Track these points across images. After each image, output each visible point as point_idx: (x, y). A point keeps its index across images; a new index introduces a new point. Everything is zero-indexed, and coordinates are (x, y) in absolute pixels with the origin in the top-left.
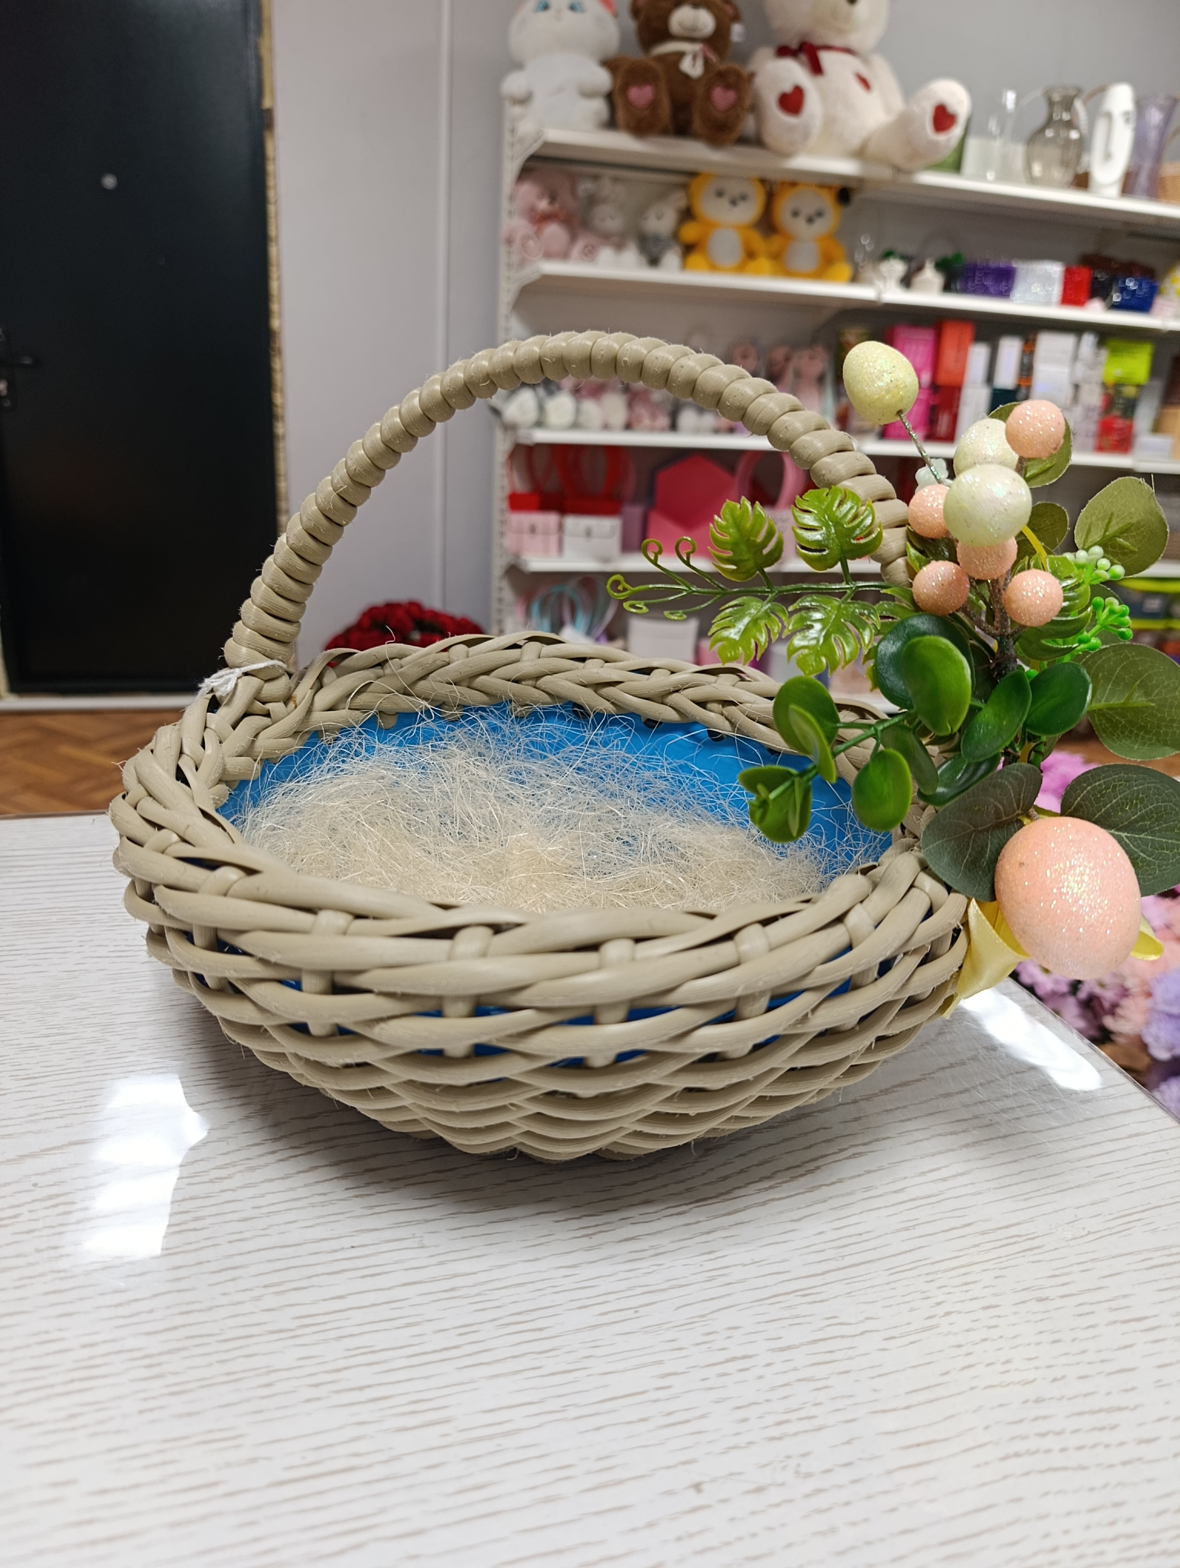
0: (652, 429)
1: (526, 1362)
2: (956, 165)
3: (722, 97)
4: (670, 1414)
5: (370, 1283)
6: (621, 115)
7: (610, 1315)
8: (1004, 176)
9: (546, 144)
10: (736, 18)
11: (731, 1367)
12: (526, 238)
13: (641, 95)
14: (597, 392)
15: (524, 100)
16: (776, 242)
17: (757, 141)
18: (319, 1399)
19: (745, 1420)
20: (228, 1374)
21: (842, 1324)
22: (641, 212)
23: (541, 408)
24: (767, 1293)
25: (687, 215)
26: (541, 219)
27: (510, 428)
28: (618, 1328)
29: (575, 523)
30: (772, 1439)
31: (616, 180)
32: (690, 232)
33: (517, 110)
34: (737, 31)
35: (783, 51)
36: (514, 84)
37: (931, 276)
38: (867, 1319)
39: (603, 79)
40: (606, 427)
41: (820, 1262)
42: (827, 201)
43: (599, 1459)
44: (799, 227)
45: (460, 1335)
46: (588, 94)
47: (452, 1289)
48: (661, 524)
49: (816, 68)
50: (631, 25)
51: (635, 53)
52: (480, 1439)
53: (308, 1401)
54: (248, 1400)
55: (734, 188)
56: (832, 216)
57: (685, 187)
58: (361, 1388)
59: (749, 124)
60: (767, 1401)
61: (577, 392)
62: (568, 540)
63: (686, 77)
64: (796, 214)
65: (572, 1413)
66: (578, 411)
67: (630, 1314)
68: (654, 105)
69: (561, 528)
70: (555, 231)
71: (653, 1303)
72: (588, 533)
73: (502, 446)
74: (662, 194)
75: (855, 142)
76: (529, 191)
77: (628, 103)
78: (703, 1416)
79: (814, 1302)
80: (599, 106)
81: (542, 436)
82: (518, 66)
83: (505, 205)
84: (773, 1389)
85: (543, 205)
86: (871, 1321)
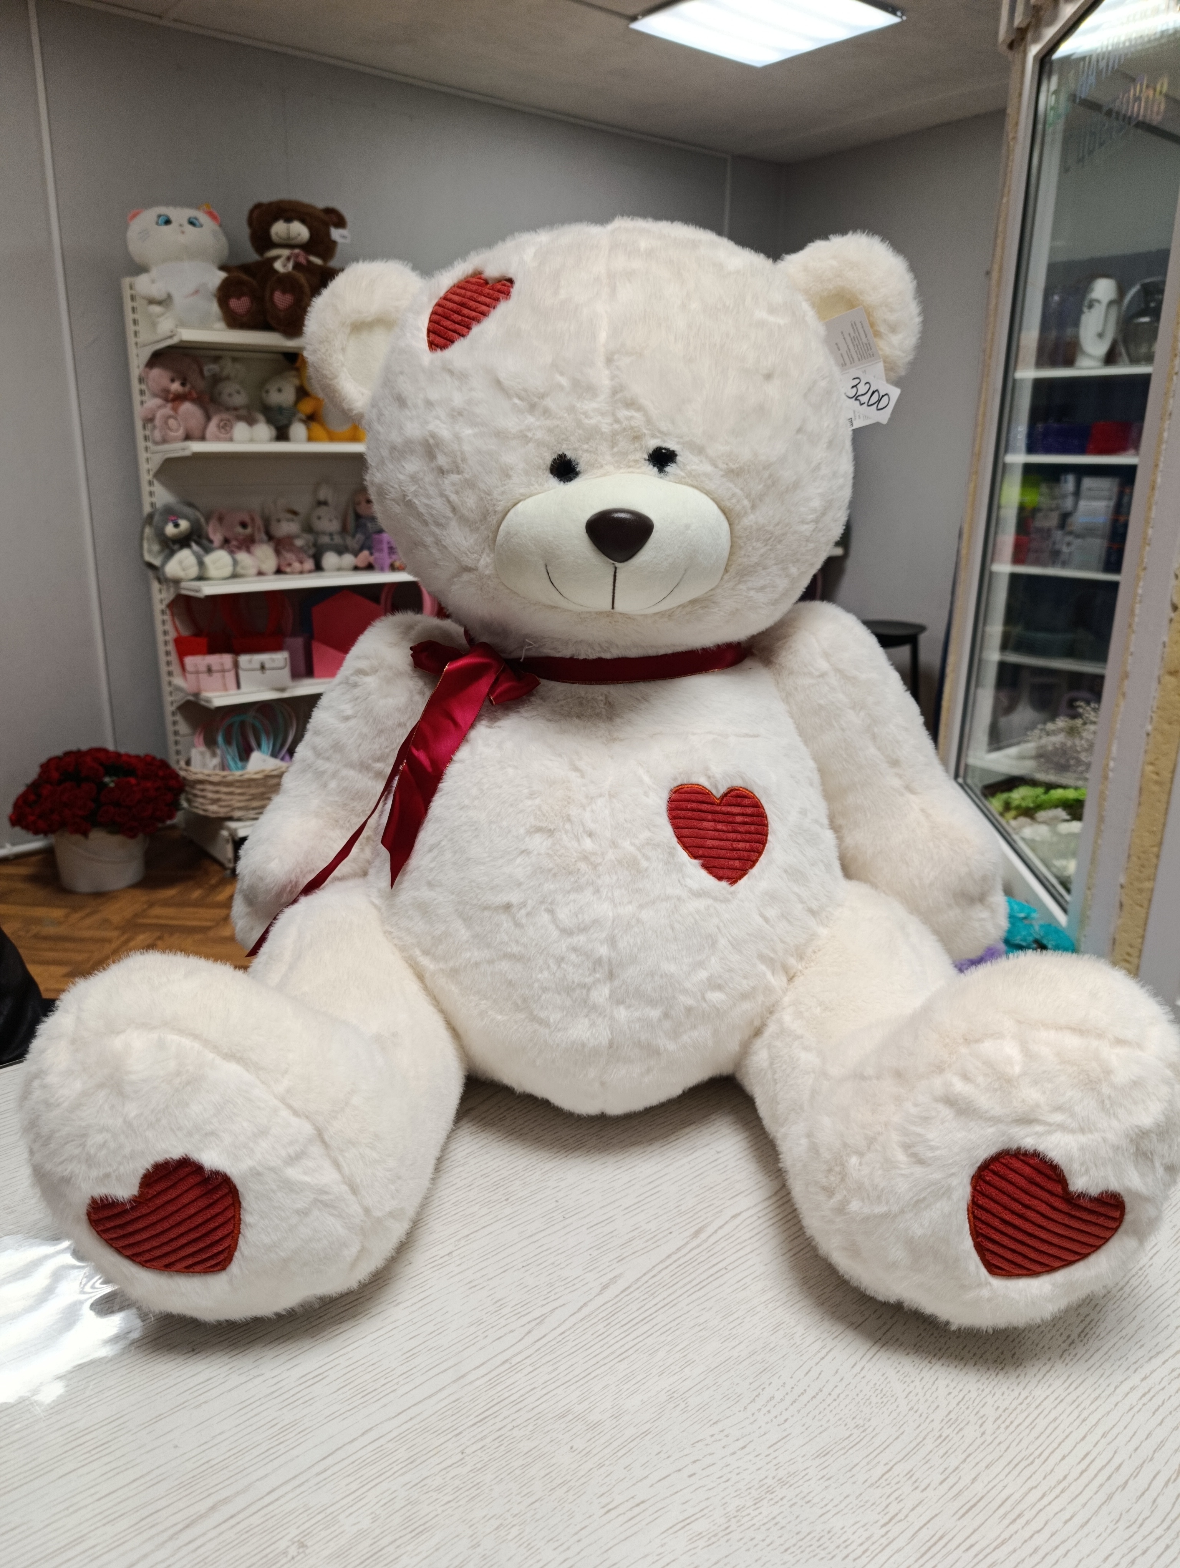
0: (301, 574)
12: (166, 416)
15: (164, 302)
22: (262, 385)
23: (201, 564)
25: (302, 393)
26: (175, 399)
29: (248, 661)
31: (236, 360)
32: (307, 405)
40: (260, 575)
48: (322, 652)
62: (244, 675)
69: (236, 666)
70: (187, 407)
72: (263, 667)
73: (161, 597)
76: (160, 375)
85: (176, 387)
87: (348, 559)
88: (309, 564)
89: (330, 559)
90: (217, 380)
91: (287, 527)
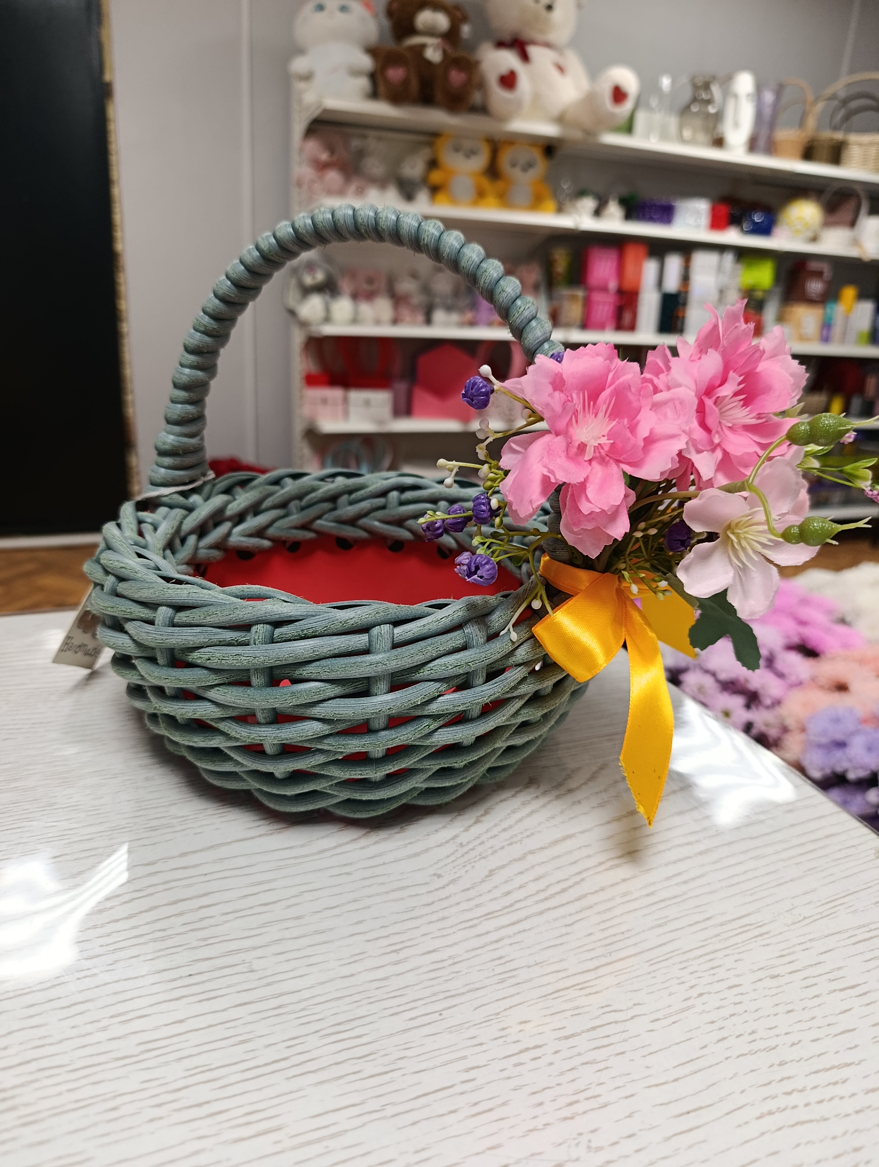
0: (413, 323)
1: (347, 1068)
2: (629, 128)
3: (456, 77)
4: (476, 1104)
5: (206, 1006)
6: (382, 89)
7: (419, 1019)
8: (664, 136)
9: (326, 111)
10: (465, 19)
11: (525, 1057)
12: (312, 182)
13: (396, 74)
14: (370, 296)
15: (308, 77)
16: (500, 185)
17: (483, 110)
18: (161, 1118)
19: (541, 1104)
20: (77, 1101)
21: (615, 1011)
22: (398, 162)
23: (328, 310)
24: (550, 989)
25: (433, 164)
26: (322, 167)
27: (304, 324)
28: (426, 1030)
29: (357, 396)
30: (566, 1119)
31: (379, 139)
32: (436, 177)
33: (301, 85)
34: (466, 30)
35: (501, 44)
36: (299, 65)
37: (614, 210)
38: (635, 1005)
39: (366, 62)
40: (378, 322)
41: (592, 959)
42: (537, 155)
43: (416, 1152)
44: (517, 174)
45: (288, 1047)
46: (355, 73)
47: (280, 1007)
48: (422, 397)
49: (525, 57)
50: (386, 23)
51: (390, 44)
52: (309, 1143)
53: (152, 1120)
54: (95, 1124)
55: (467, 144)
56: (541, 166)
57: (430, 144)
58: (199, 1105)
59: (477, 97)
60: (558, 1085)
61: (355, 296)
62: (352, 409)
63: (429, 63)
64: (514, 165)
65: (391, 1110)
66: (356, 312)
67: (436, 1016)
68: (406, 82)
69: (346, 400)
70: (333, 176)
71: (454, 1006)
72: (367, 403)
73: (298, 338)
74: (414, 148)
75: (555, 111)
76: (313, 146)
77: (386, 81)
78: (504, 1104)
79: (590, 994)
80: (364, 83)
81: (329, 330)
82: (300, 51)
83: (295, 157)
84: (562, 1074)
85: (324, 156)
86: (638, 1007)
87: (455, 317)
88: (420, 318)
89: (439, 315)
90: (361, 154)
91: (407, 286)
